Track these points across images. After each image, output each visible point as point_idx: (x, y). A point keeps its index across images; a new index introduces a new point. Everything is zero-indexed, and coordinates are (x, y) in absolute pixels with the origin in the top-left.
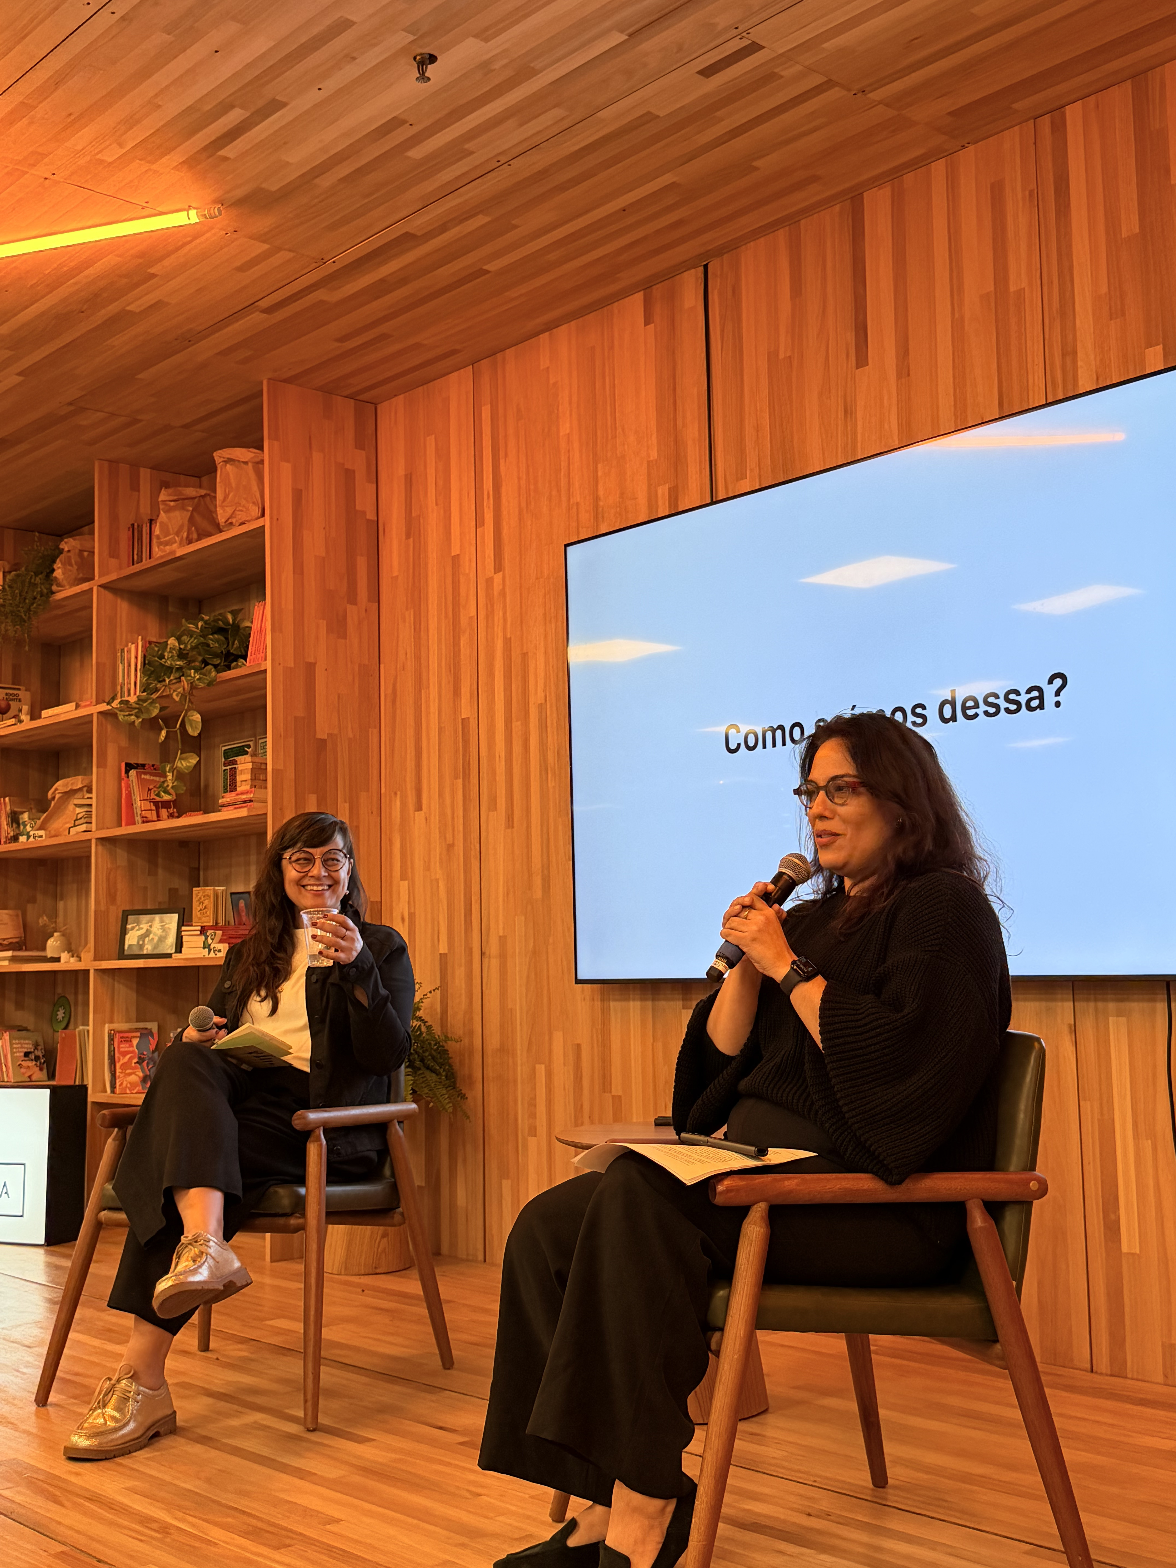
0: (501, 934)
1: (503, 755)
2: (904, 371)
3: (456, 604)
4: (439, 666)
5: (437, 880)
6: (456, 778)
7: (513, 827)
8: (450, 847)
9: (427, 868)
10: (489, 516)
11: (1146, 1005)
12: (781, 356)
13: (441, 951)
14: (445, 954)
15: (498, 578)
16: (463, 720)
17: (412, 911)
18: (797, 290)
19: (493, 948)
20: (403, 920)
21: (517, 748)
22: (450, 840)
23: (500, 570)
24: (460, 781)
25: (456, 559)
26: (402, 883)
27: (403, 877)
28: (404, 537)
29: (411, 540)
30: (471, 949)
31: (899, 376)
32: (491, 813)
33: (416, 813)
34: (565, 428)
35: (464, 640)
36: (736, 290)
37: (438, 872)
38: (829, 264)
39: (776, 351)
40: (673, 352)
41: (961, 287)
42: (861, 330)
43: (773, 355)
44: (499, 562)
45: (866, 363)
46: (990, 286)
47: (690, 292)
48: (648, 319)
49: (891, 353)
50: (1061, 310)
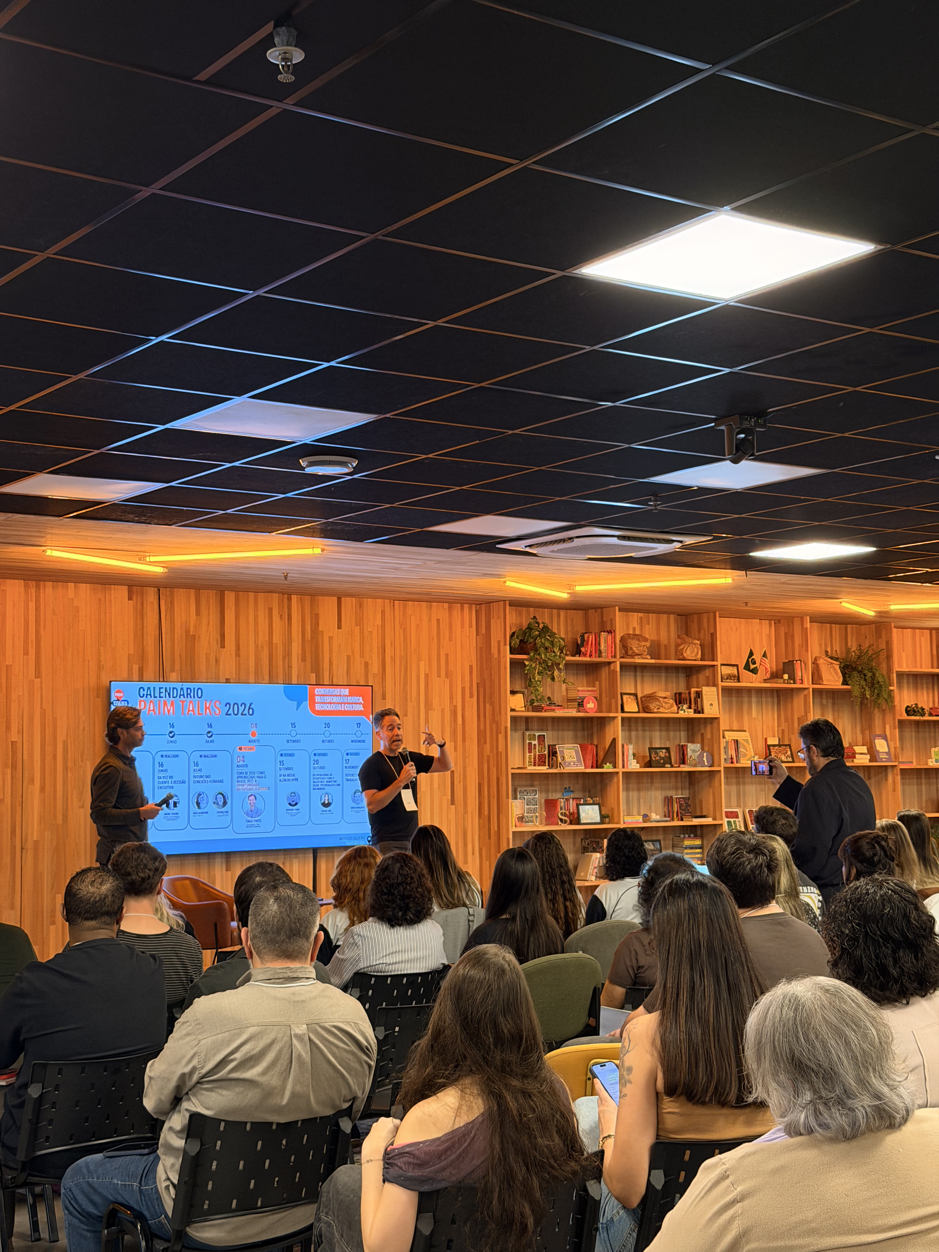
0: (35, 839)
1: (39, 760)
2: (238, 655)
3: (9, 688)
6: (7, 768)
7: (44, 792)
10: (32, 652)
12: (191, 633)
15: (37, 681)
16: (12, 742)
18: (198, 613)
19: (30, 845)
21: (48, 759)
23: (39, 678)
24: (9, 770)
25: (9, 667)
30: (15, 847)
31: (236, 656)
32: (30, 786)
34: (82, 626)
35: (14, 705)
36: (172, 603)
38: (211, 608)
39: (189, 632)
40: (142, 615)
41: (258, 634)
42: (223, 636)
43: (187, 632)
44: (38, 675)
45: (224, 647)
46: (267, 639)
47: (151, 595)
48: (130, 599)
49: (234, 648)
50: (288, 654)
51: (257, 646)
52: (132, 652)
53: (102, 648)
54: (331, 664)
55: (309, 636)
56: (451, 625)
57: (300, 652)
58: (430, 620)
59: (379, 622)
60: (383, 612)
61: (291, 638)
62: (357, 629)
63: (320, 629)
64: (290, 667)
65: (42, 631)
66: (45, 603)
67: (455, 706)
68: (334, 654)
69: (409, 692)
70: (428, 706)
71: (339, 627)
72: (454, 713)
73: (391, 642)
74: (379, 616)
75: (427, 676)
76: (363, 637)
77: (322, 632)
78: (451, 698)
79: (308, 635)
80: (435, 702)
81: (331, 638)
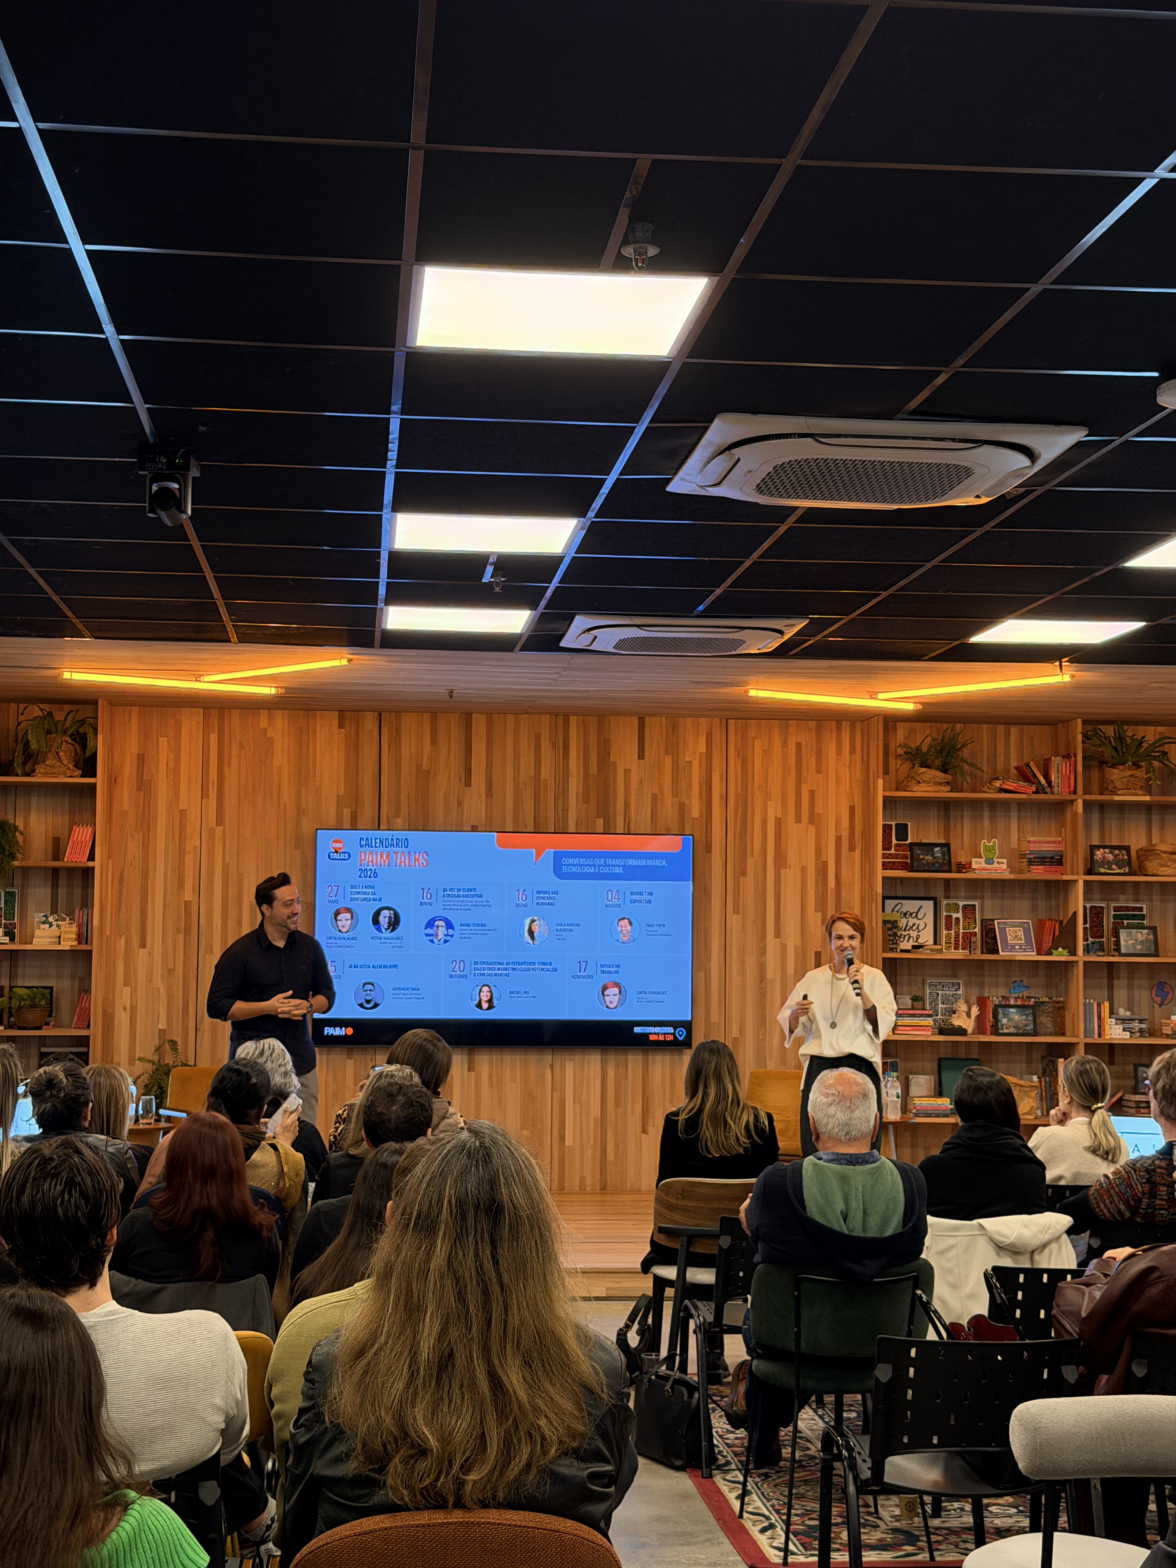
2: (489, 795)
3: (182, 837)
4: (166, 868)
5: (158, 989)
6: (178, 932)
8: (171, 971)
9: (150, 980)
10: (213, 794)
11: (581, 1057)
13: (160, 1027)
14: (164, 1030)
15: (219, 830)
16: (186, 902)
17: (134, 1004)
19: (205, 1027)
20: (125, 1008)
21: (232, 923)
22: (171, 966)
23: (221, 825)
24: (182, 936)
25: (183, 813)
26: (125, 988)
27: (125, 985)
28: (135, 789)
29: (142, 793)
30: (187, 1028)
31: (487, 796)
33: (141, 950)
34: (277, 762)
35: (189, 859)
36: (398, 732)
37: (159, 983)
38: (452, 736)
39: (421, 766)
40: (357, 747)
41: (519, 769)
42: (468, 771)
43: (419, 767)
44: (220, 821)
45: (470, 786)
46: (532, 773)
47: (369, 722)
48: (341, 726)
49: (483, 785)
50: (563, 793)
51: (516, 784)
52: (342, 793)
53: (303, 789)
54: (627, 805)
55: (596, 769)
56: (819, 753)
57: (581, 790)
58: (785, 745)
59: (702, 748)
60: (709, 736)
61: (568, 774)
62: (668, 760)
63: (612, 760)
64: (566, 810)
65: (226, 768)
66: (230, 736)
67: (825, 864)
68: (633, 792)
69: (749, 844)
70: (781, 861)
71: (641, 756)
72: (822, 871)
73: (721, 775)
74: (702, 741)
75: (779, 822)
76: (678, 770)
77: (615, 763)
78: (818, 850)
79: (593, 770)
80: (792, 856)
81: (627, 772)
